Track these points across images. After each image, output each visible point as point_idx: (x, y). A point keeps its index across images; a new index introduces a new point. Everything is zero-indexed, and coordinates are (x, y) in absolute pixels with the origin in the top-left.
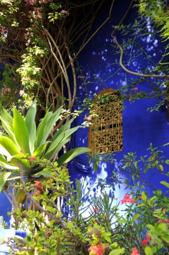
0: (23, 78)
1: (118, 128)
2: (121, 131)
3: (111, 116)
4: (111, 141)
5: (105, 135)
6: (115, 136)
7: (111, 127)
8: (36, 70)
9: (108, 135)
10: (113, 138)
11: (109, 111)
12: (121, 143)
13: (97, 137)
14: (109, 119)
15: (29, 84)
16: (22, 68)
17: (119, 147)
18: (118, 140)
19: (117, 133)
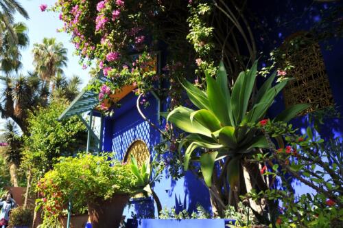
0: (195, 44)
1: (322, 78)
2: (327, 80)
3: (307, 66)
4: (314, 96)
5: (306, 91)
6: (319, 89)
7: (310, 78)
8: (208, 31)
9: (309, 89)
10: (317, 92)
11: (303, 60)
12: (331, 96)
13: (295, 95)
14: (305, 70)
15: (204, 49)
16: (192, 33)
17: (327, 101)
18: (325, 92)
19: (321, 85)
